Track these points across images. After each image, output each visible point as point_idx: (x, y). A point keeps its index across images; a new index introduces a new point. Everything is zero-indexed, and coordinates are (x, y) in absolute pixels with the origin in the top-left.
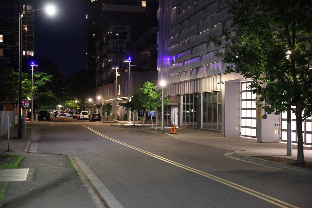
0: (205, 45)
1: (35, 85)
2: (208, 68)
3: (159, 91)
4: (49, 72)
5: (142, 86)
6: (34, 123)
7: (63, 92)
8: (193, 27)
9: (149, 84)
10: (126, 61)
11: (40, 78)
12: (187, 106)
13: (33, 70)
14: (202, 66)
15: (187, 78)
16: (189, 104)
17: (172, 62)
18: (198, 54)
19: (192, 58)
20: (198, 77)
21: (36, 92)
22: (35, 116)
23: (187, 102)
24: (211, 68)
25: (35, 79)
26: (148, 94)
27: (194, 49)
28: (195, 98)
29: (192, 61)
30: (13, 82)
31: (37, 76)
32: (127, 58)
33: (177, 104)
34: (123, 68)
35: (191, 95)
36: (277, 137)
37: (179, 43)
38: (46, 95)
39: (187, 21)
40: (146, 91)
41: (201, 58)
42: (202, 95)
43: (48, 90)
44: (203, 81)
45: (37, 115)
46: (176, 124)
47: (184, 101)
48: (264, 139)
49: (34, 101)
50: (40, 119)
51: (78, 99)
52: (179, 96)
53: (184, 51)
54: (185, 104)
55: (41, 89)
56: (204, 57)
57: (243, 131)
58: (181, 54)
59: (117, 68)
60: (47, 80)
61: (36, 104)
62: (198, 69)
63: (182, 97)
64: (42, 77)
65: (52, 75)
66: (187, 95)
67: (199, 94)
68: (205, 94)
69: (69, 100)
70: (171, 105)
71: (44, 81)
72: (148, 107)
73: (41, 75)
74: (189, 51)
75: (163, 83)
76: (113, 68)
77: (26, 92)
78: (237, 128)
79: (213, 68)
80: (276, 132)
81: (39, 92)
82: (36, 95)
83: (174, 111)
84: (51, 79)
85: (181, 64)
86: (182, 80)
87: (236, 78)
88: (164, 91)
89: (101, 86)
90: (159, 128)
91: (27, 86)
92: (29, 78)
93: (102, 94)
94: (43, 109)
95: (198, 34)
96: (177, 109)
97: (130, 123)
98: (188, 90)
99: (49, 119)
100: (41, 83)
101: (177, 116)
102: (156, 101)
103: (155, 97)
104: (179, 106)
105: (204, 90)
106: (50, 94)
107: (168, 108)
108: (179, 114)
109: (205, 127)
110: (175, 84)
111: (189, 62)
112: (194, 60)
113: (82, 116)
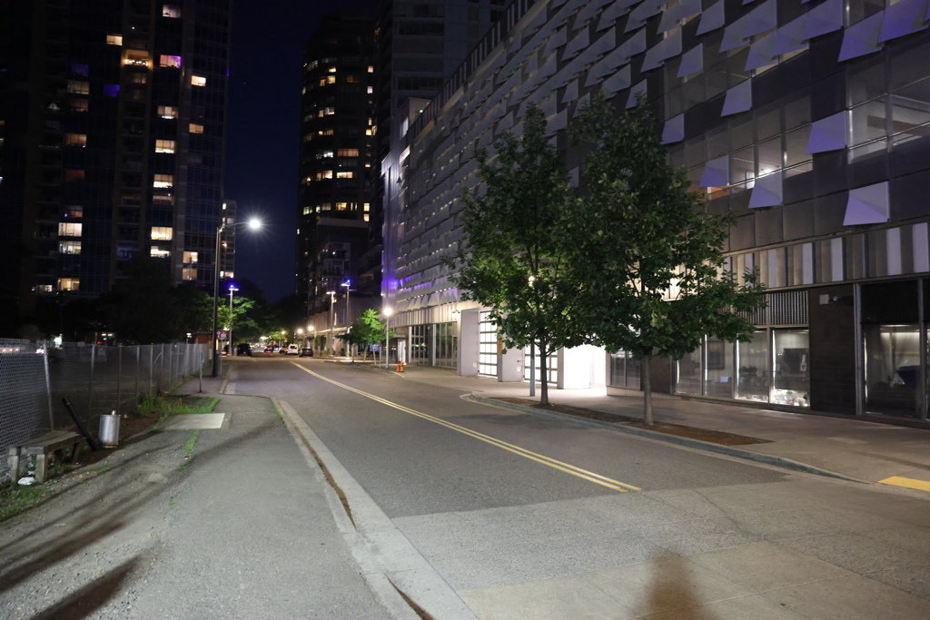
0: (438, 268)
1: (234, 313)
2: (441, 294)
3: (383, 322)
4: (251, 298)
5: (363, 315)
6: (231, 359)
7: (267, 322)
8: (424, 246)
9: (371, 313)
10: (343, 285)
11: (239, 305)
12: (417, 339)
13: (231, 294)
14: (434, 292)
15: (417, 306)
16: (419, 336)
17: (399, 287)
18: (429, 278)
19: (423, 283)
20: (429, 304)
21: (235, 321)
22: (233, 350)
23: (417, 334)
24: (445, 294)
25: (234, 305)
26: (370, 325)
27: (425, 272)
28: (427, 330)
29: (422, 285)
30: (207, 309)
31: (237, 302)
32: (345, 281)
33: (404, 336)
34: (341, 292)
35: (422, 326)
36: (520, 375)
37: (407, 265)
38: (247, 325)
39: (417, 239)
40: (367, 321)
41: (434, 282)
42: (434, 327)
43: (250, 319)
44: (436, 309)
45: (235, 349)
46: (404, 360)
47: (413, 334)
48: (505, 377)
49: (233, 332)
50: (239, 353)
51: (285, 329)
52: (407, 327)
53: (413, 274)
54: (415, 336)
55: (240, 317)
56: (437, 281)
57: (483, 369)
58: (409, 278)
59: (333, 293)
60: (248, 306)
61: (235, 335)
62: (429, 295)
63: (410, 328)
64: (242, 303)
65: (254, 299)
66: (417, 326)
67: (431, 325)
68: (438, 325)
69: (275, 331)
70: (397, 338)
71: (245, 307)
72: (370, 340)
73: (241, 301)
74: (420, 274)
75: (388, 311)
76: (328, 293)
77: (223, 321)
78: (475, 365)
79: (448, 294)
80: (519, 369)
81: (238, 321)
82: (235, 324)
83: (402, 345)
84: (254, 305)
85: (410, 289)
86: (411, 307)
87: (474, 307)
88: (390, 321)
89: (313, 315)
90: (383, 365)
91: (225, 314)
92: (227, 304)
93: (314, 324)
94: (243, 342)
95: (430, 254)
96: (404, 342)
97: (348, 359)
98: (418, 320)
99: (249, 354)
100: (241, 310)
101: (404, 352)
102: (379, 332)
103: (378, 328)
104: (407, 339)
105: (436, 321)
106: (251, 323)
107: (394, 341)
108: (407, 348)
109: (437, 364)
110: (402, 312)
111: (419, 286)
112: (425, 284)
113: (289, 350)
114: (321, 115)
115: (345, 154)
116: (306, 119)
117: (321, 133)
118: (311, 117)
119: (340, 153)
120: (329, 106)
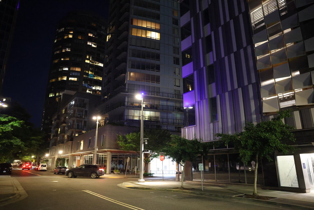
11: (6, 122)
43: (16, 138)
64: (10, 121)
65: (22, 120)
71: (12, 126)
73: (9, 119)
100: (7, 128)
114: (64, 51)
115: (74, 69)
116: (55, 53)
117: (62, 59)
118: (58, 52)
119: (72, 69)
120: (68, 47)
